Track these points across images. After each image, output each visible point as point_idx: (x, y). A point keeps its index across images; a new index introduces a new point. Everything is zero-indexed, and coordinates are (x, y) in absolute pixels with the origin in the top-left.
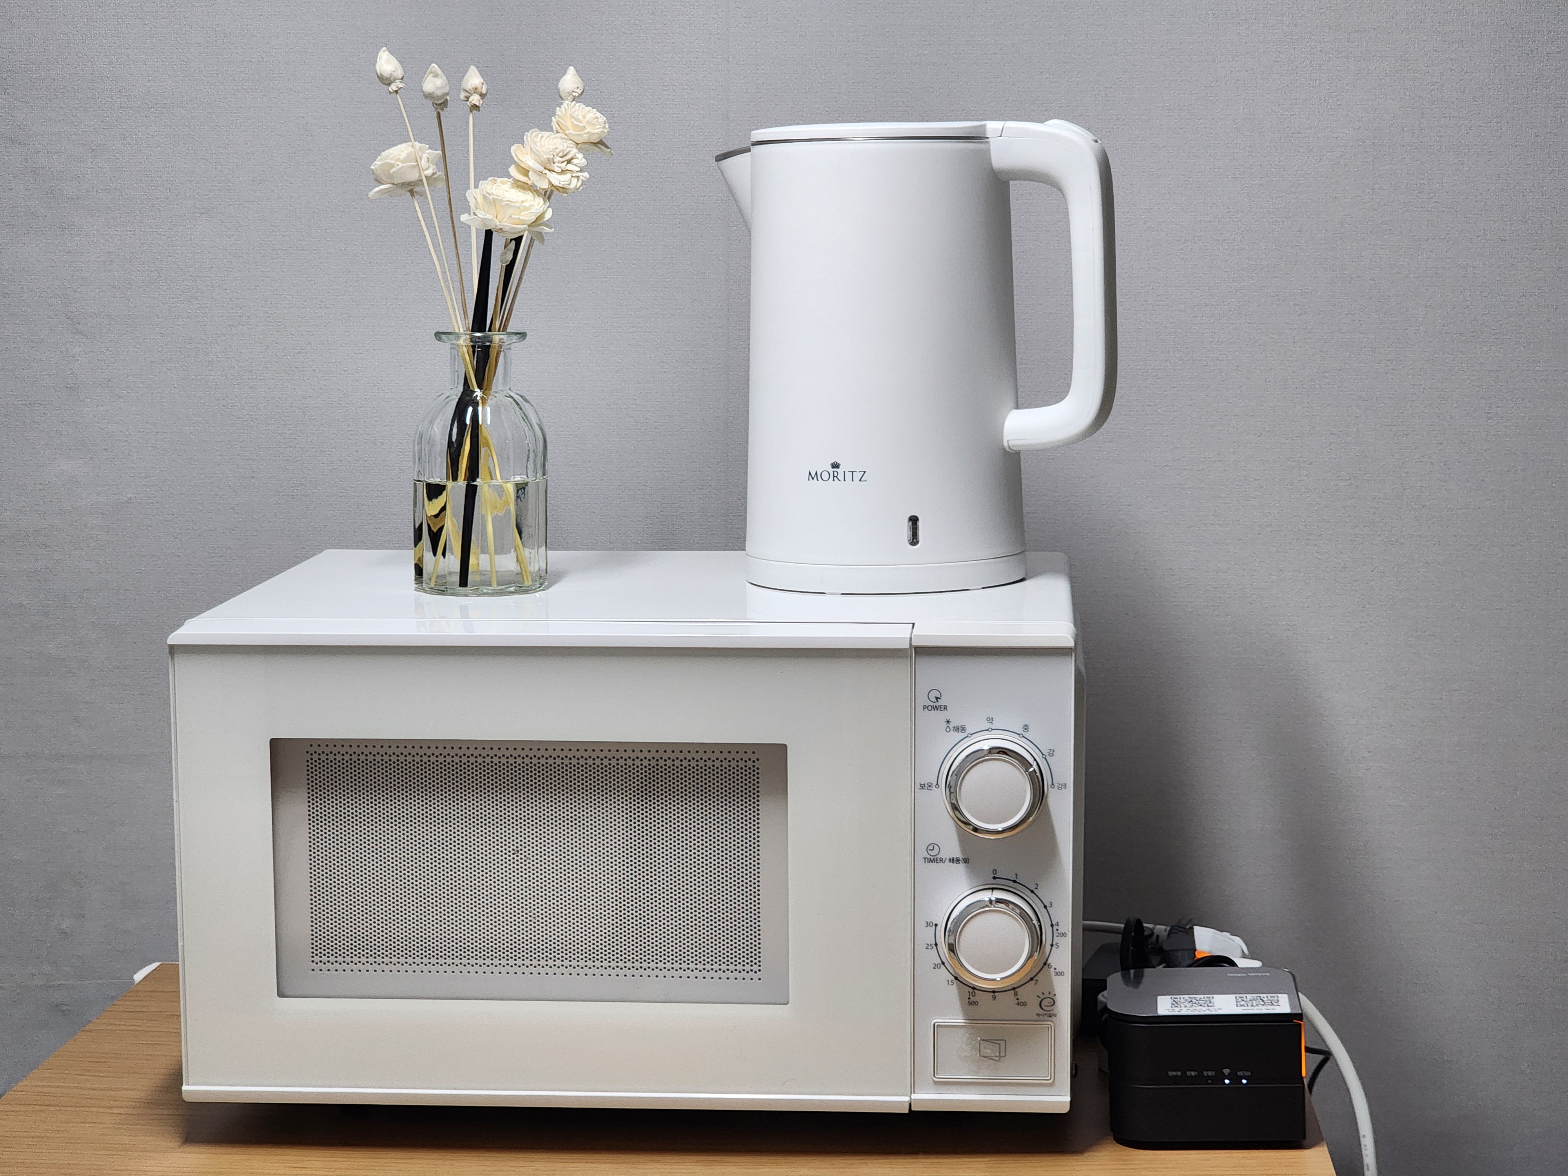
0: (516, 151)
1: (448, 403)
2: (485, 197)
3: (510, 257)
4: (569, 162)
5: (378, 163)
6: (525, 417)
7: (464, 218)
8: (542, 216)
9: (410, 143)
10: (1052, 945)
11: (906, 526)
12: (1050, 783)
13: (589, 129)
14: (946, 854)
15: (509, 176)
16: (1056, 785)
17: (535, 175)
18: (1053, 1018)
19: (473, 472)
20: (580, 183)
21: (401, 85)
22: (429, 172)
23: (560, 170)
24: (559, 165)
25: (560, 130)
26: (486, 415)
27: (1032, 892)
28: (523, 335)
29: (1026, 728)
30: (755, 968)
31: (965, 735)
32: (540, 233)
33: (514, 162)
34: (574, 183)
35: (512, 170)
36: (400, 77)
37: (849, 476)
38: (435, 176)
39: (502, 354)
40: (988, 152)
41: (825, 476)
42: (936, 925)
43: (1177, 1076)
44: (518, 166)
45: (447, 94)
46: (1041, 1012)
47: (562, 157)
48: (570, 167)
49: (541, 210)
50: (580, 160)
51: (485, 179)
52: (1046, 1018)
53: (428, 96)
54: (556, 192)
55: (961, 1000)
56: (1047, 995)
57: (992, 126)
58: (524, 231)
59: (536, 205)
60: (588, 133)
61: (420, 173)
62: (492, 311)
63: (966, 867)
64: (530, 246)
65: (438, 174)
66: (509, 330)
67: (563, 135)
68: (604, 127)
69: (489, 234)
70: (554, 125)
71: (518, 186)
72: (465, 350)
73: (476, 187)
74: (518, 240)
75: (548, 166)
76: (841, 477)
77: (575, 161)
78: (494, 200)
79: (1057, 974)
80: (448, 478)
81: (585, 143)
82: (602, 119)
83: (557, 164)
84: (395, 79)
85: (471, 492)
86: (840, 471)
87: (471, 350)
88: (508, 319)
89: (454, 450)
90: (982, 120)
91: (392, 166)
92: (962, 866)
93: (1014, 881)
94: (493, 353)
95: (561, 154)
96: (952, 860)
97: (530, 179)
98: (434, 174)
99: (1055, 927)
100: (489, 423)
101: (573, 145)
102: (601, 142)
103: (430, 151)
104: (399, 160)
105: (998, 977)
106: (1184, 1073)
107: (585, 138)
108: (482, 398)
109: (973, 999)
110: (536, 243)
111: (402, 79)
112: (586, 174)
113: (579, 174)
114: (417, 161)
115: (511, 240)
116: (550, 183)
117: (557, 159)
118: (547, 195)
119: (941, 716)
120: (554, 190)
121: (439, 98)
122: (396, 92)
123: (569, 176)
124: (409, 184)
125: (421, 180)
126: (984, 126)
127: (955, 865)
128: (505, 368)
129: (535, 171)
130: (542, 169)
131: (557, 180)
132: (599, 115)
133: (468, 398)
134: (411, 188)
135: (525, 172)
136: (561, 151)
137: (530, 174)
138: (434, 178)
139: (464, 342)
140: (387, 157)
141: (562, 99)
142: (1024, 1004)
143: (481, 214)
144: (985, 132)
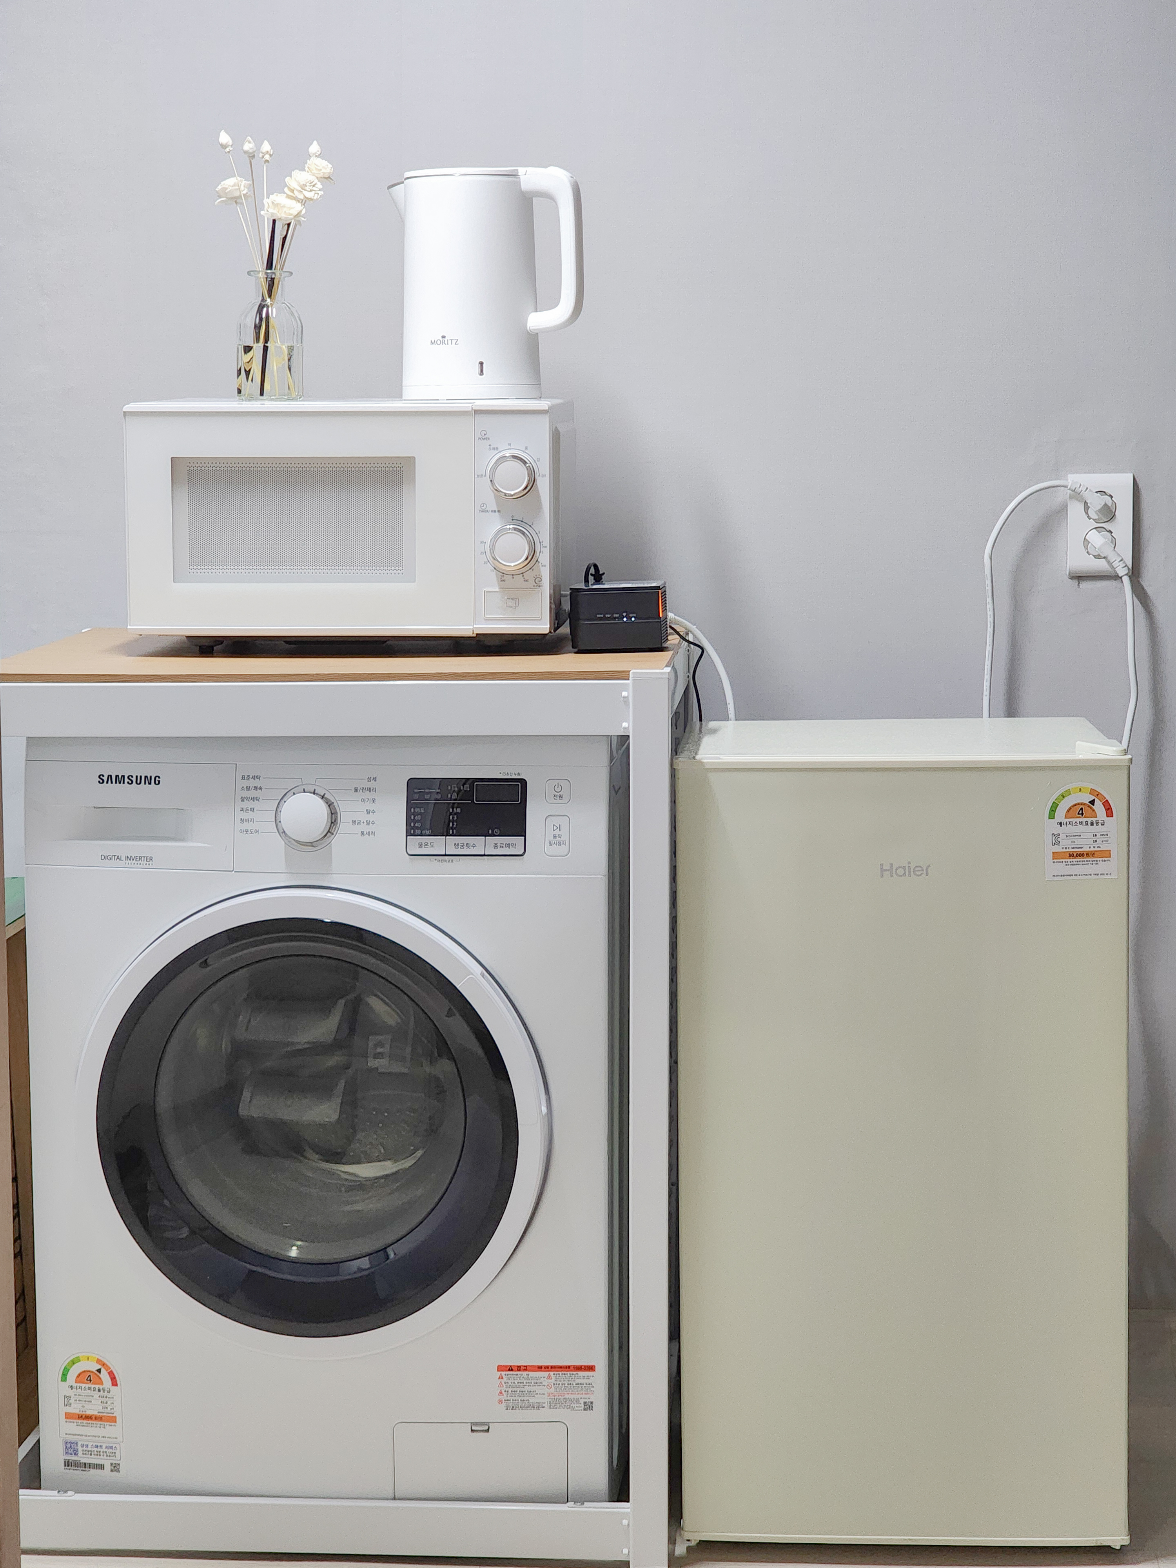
0: (287, 179)
1: (254, 306)
2: (273, 203)
3: (285, 233)
4: (314, 186)
5: (220, 187)
6: (292, 314)
7: (262, 213)
8: (301, 211)
9: (235, 178)
10: (540, 552)
11: (478, 366)
12: (538, 474)
13: (323, 170)
14: (489, 508)
15: (284, 193)
16: (541, 475)
17: (297, 192)
18: (541, 587)
19: (267, 340)
20: (319, 196)
21: (231, 149)
22: (245, 192)
23: (309, 190)
24: (309, 187)
25: (309, 171)
26: (273, 312)
27: (530, 526)
28: (291, 273)
29: (526, 448)
30: (401, 568)
31: (497, 452)
32: (299, 220)
33: (286, 186)
34: (316, 197)
35: (286, 190)
36: (231, 144)
37: (450, 342)
38: (247, 195)
39: (281, 283)
40: (520, 182)
41: (439, 342)
42: (485, 543)
43: (601, 617)
44: (289, 189)
45: (255, 152)
46: (536, 585)
47: (310, 183)
48: (314, 188)
49: (300, 210)
50: (319, 186)
51: (273, 194)
52: (538, 587)
53: (245, 152)
54: (307, 201)
55: (498, 579)
56: (538, 576)
57: (521, 171)
58: (292, 219)
59: (297, 207)
60: (323, 172)
61: (240, 193)
62: (276, 260)
63: (500, 515)
64: (295, 228)
65: (249, 193)
66: (284, 270)
67: (310, 173)
68: (331, 170)
69: (274, 221)
70: (306, 169)
71: (288, 198)
72: (262, 280)
73: (268, 198)
74: (289, 225)
75: (303, 187)
76: (446, 342)
77: (316, 186)
78: (277, 204)
79: (542, 566)
80: (254, 343)
81: (321, 177)
82: (330, 166)
83: (308, 187)
84: (228, 146)
85: (266, 349)
86: (446, 339)
87: (265, 280)
88: (283, 265)
89: (257, 328)
90: (517, 167)
91: (227, 189)
92: (497, 513)
93: (522, 521)
94: (276, 282)
95: (310, 182)
96: (492, 511)
97: (294, 194)
98: (247, 193)
99: (541, 543)
100: (274, 316)
101: (315, 178)
102: (329, 177)
103: (245, 182)
104: (230, 186)
105: (512, 564)
106: (604, 616)
107: (321, 175)
108: (271, 304)
109: (503, 579)
110: (298, 226)
111: (232, 146)
112: (322, 193)
113: (319, 192)
114: (239, 186)
115: (285, 224)
116: (304, 196)
117: (308, 184)
118: (304, 202)
119: (487, 442)
120: (307, 200)
121: (251, 153)
122: (229, 152)
123: (313, 192)
124: (235, 198)
125: (241, 196)
126: (517, 170)
127: (493, 514)
128: (282, 288)
129: (297, 190)
130: (300, 189)
131: (309, 195)
132: (328, 164)
133: (263, 303)
134: (236, 200)
135: (292, 191)
136: (310, 181)
137: (295, 192)
138: (248, 196)
139: (262, 275)
140: (224, 184)
141: (310, 157)
142: (527, 581)
143: (271, 210)
144: (518, 172)
